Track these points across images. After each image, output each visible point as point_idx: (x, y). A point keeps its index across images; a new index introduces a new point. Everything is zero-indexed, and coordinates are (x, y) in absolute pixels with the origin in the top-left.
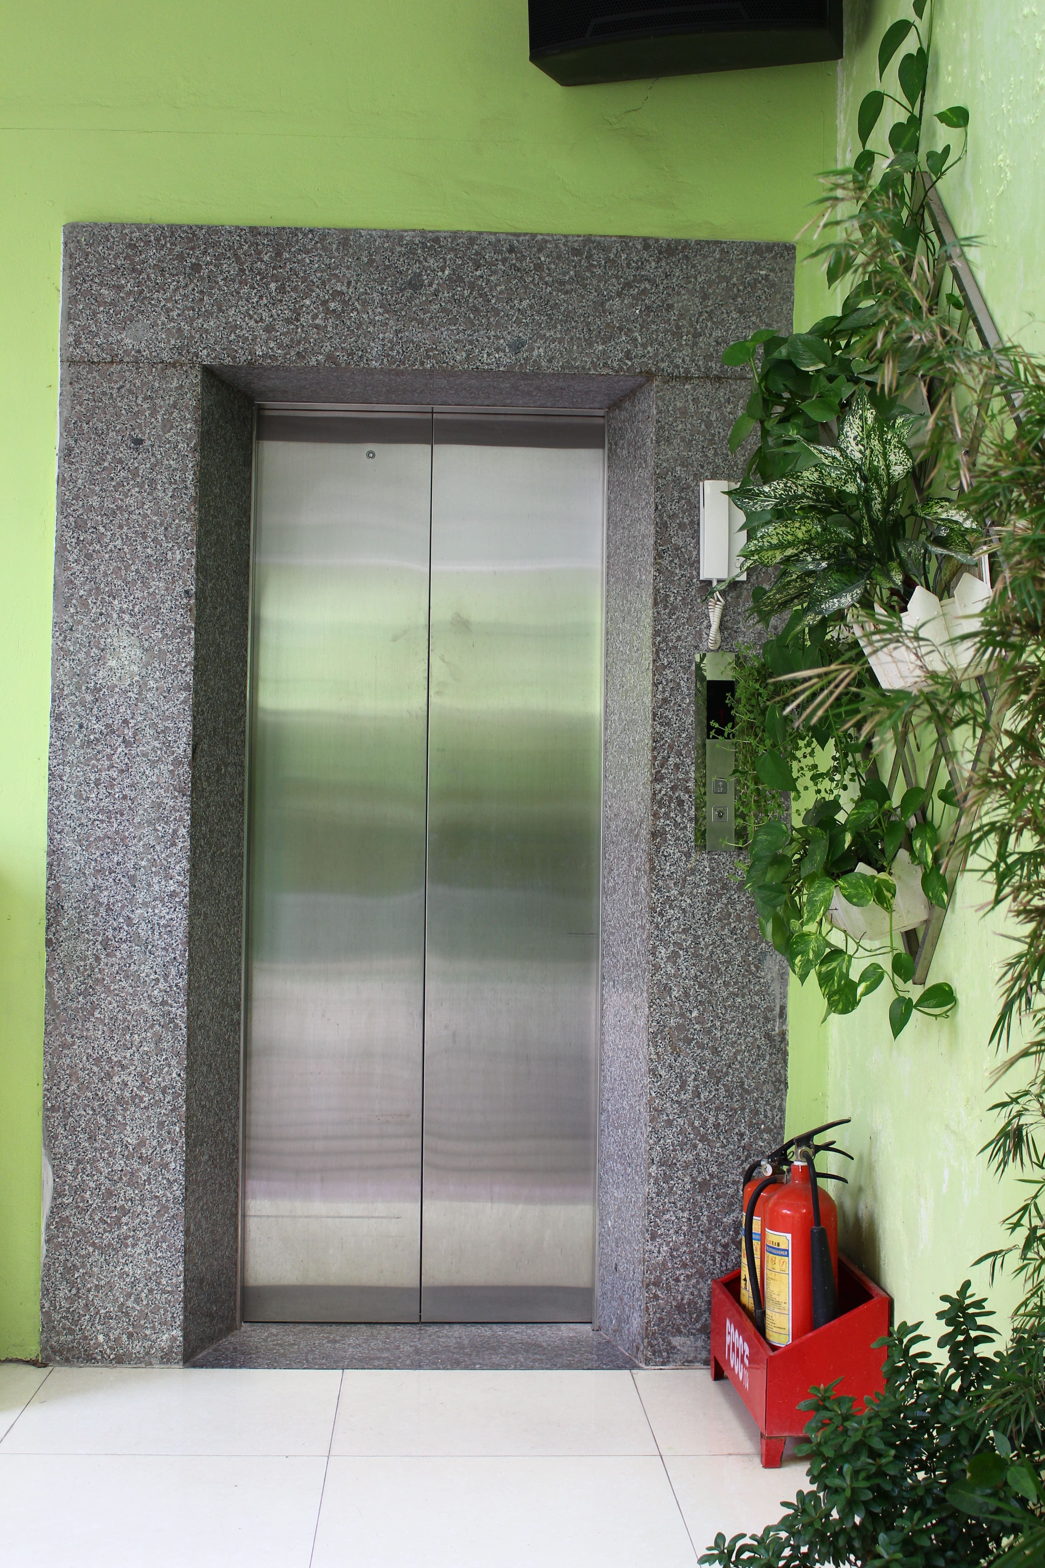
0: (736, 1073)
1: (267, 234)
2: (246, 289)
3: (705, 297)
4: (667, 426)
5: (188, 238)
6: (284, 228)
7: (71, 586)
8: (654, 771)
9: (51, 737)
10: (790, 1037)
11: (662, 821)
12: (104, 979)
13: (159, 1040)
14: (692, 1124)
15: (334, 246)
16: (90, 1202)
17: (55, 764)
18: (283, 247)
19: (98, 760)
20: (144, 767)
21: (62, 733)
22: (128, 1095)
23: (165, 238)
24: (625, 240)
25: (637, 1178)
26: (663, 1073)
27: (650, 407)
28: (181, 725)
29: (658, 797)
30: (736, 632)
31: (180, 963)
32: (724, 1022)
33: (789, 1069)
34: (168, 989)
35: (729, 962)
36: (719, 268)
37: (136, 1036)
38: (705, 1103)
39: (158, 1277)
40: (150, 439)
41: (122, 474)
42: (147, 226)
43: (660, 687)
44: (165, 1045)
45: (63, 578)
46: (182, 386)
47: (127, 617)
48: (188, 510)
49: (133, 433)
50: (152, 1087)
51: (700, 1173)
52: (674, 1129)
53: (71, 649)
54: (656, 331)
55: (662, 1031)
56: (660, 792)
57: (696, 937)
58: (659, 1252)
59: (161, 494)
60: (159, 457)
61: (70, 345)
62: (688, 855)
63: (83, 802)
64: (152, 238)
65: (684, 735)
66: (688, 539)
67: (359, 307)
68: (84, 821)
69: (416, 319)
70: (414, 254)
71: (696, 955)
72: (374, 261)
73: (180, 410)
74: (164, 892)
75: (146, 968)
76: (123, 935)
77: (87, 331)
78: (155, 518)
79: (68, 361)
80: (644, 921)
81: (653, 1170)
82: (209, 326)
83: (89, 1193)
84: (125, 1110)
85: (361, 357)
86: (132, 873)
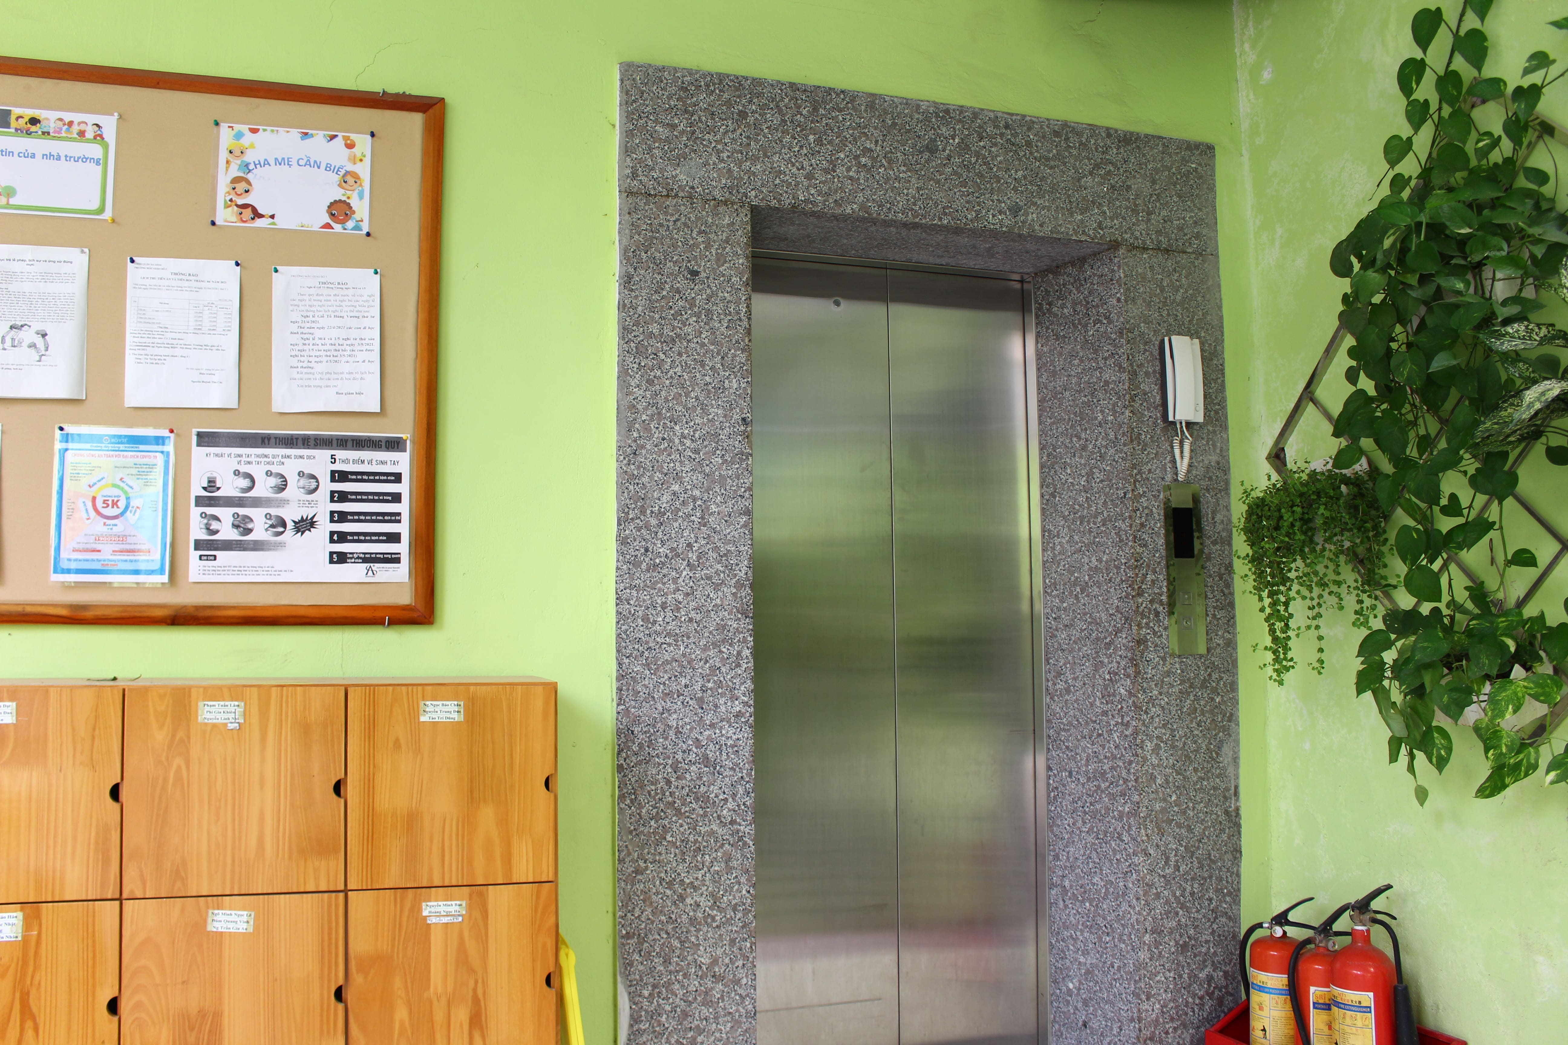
0: (1205, 848)
1: (805, 90)
2: (788, 138)
3: (1154, 182)
4: (1132, 289)
5: (735, 86)
6: (819, 87)
7: (633, 411)
8: (1136, 587)
9: (618, 561)
10: (1242, 813)
11: (1144, 630)
12: (675, 802)
13: (728, 859)
14: (1174, 895)
15: (863, 108)
16: (666, 1026)
17: (622, 588)
18: (819, 104)
19: (664, 584)
20: (709, 590)
21: (628, 557)
22: (700, 915)
24: (1093, 128)
26: (1151, 852)
27: (1113, 271)
29: (1141, 610)
31: (747, 782)
32: (1195, 803)
33: (1242, 840)
34: (737, 809)
35: (1197, 751)
37: (707, 857)
38: (1183, 876)
40: (705, 271)
41: (680, 303)
42: (697, 72)
43: (1138, 513)
44: (735, 864)
45: (625, 403)
46: (733, 224)
47: (688, 443)
48: (743, 341)
49: (689, 264)
50: (724, 906)
51: (1181, 937)
53: (636, 473)
54: (1120, 207)
55: (1150, 815)
56: (1142, 604)
57: (1172, 731)
58: (1153, 1010)
59: (717, 325)
60: (714, 289)
61: (628, 177)
62: (1164, 659)
63: (650, 625)
64: (702, 83)
65: (1157, 556)
67: (886, 164)
68: (651, 645)
70: (929, 122)
71: (1173, 747)
72: (896, 124)
73: (732, 246)
74: (731, 713)
75: (714, 789)
76: (692, 757)
77: (643, 165)
78: (712, 347)
79: (626, 191)
81: (1147, 938)
82: (756, 169)
83: (665, 1016)
84: (698, 930)
85: (889, 209)
86: (699, 695)
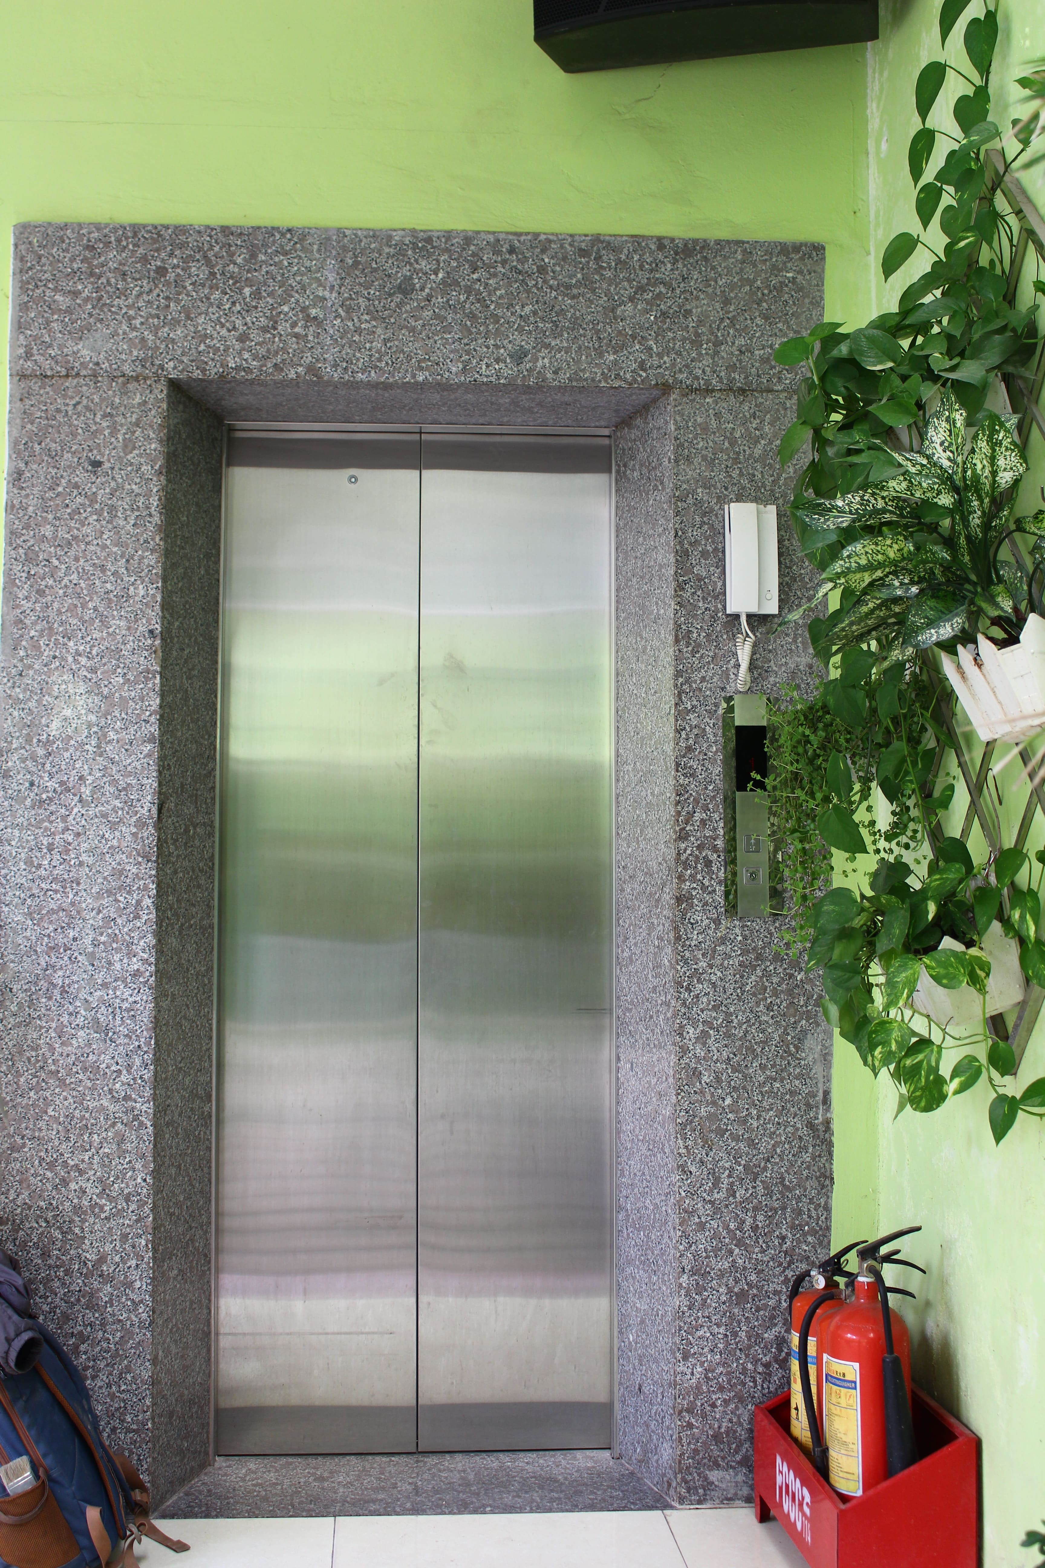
0: (776, 1169)
1: (241, 234)
2: (217, 295)
3: (726, 302)
4: (686, 444)
5: (152, 238)
6: (259, 228)
8: (678, 829)
10: (835, 1126)
11: (688, 884)
12: (58, 1072)
13: (121, 1140)
14: (727, 1227)
15: (316, 247)
17: (2, 827)
18: (258, 249)
19: (51, 822)
20: (104, 829)
21: (10, 792)
22: (86, 1203)
23: (127, 238)
24: (637, 240)
25: (664, 1288)
26: (693, 1169)
27: (666, 422)
28: (145, 781)
29: (683, 858)
30: (766, 671)
31: (146, 1052)
32: (761, 1110)
33: (834, 1163)
34: (132, 1082)
35: (765, 1043)
36: (742, 269)
37: (95, 1136)
38: (741, 1203)
39: (121, 1414)
40: (109, 461)
41: (79, 500)
42: (107, 225)
43: (683, 733)
44: (129, 1146)
45: (11, 618)
46: (145, 402)
47: (83, 660)
48: (152, 539)
49: (90, 454)
50: (114, 1194)
51: (736, 1283)
52: (707, 1233)
53: (21, 696)
54: (674, 339)
55: (691, 1122)
56: (685, 850)
57: (728, 1014)
58: (692, 1374)
59: (122, 523)
60: (120, 481)
61: (20, 357)
62: (717, 922)
63: (34, 870)
64: (113, 239)
65: (711, 788)
66: (712, 569)
67: (343, 314)
68: (35, 891)
69: (407, 327)
70: (404, 255)
71: (728, 1035)
72: (359, 263)
73: (144, 429)
74: (127, 971)
75: (106, 1059)
76: (80, 1020)
77: (39, 342)
78: (115, 549)
79: (18, 375)
80: (669, 997)
81: (684, 1280)
82: (176, 335)
84: (83, 1221)
85: (346, 369)
86: (90, 950)
